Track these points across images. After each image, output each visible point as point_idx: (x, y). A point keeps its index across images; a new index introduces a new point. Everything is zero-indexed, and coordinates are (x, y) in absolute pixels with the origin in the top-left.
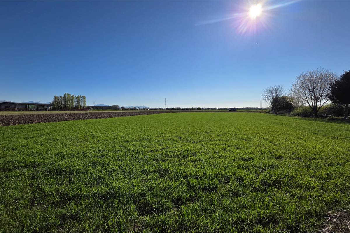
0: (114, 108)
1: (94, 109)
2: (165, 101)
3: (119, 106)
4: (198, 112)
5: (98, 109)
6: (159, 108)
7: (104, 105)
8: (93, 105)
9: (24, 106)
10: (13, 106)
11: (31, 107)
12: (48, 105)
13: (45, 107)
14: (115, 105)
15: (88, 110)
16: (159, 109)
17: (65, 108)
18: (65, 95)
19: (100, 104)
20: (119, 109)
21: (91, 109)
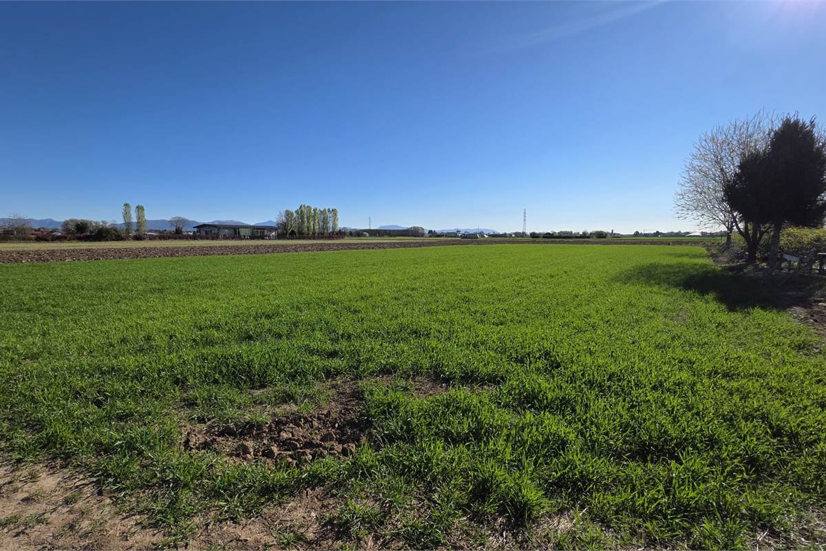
0: (415, 232)
1: (371, 235)
2: (525, 216)
3: (423, 229)
4: (597, 243)
5: (380, 236)
6: (516, 234)
7: (397, 226)
8: (367, 228)
9: (232, 231)
10: (216, 231)
11: (243, 232)
12: (271, 229)
13: (266, 232)
14: (416, 226)
15: (343, 238)
16: (513, 236)
17: (302, 235)
18: (301, 207)
19: (390, 224)
20: (423, 235)
21: (365, 236)
